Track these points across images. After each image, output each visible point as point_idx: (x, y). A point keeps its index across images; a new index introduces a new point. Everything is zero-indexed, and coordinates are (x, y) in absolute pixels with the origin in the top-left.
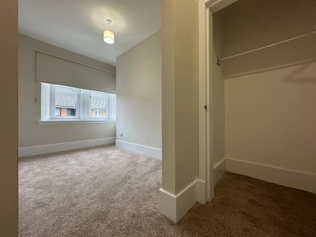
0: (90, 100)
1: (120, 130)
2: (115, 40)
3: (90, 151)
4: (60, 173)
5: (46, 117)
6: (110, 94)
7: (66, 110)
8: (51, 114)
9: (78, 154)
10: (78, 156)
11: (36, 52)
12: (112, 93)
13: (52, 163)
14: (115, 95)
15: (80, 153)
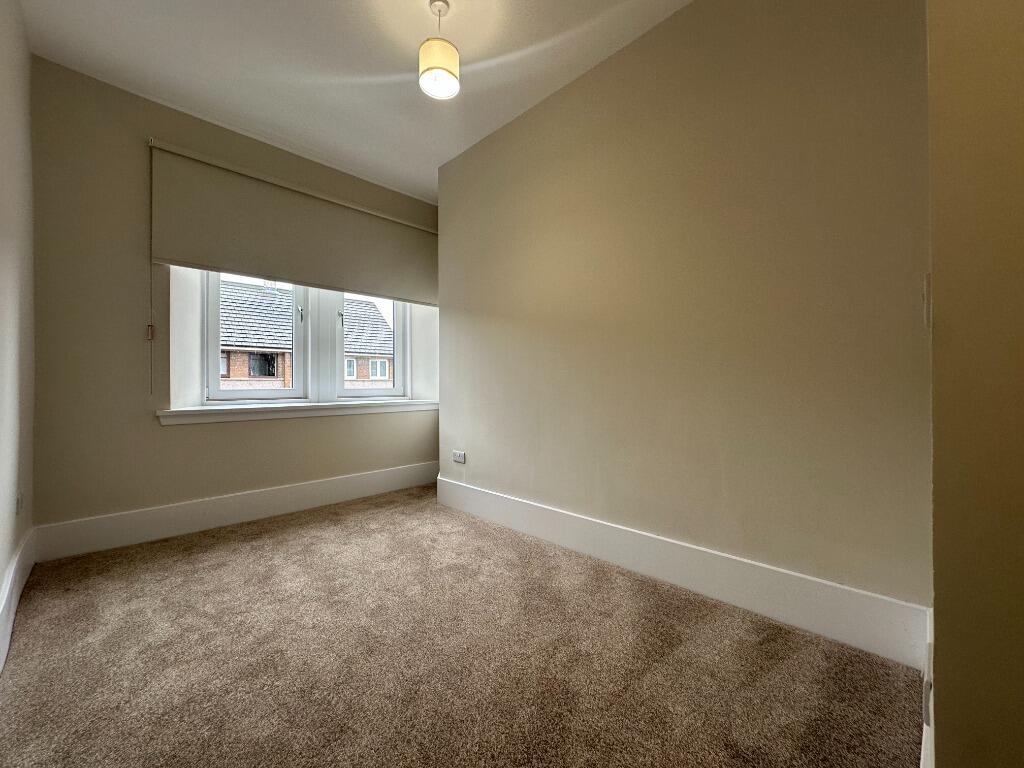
0: (339, 326)
1: (455, 438)
2: (462, 79)
3: (351, 521)
4: (253, 652)
5: (187, 394)
6: (408, 304)
7: (246, 357)
8: (205, 382)
9: (307, 536)
10: (307, 550)
11: (151, 148)
12: (416, 302)
13: (217, 591)
14: (436, 310)
15: (314, 532)
